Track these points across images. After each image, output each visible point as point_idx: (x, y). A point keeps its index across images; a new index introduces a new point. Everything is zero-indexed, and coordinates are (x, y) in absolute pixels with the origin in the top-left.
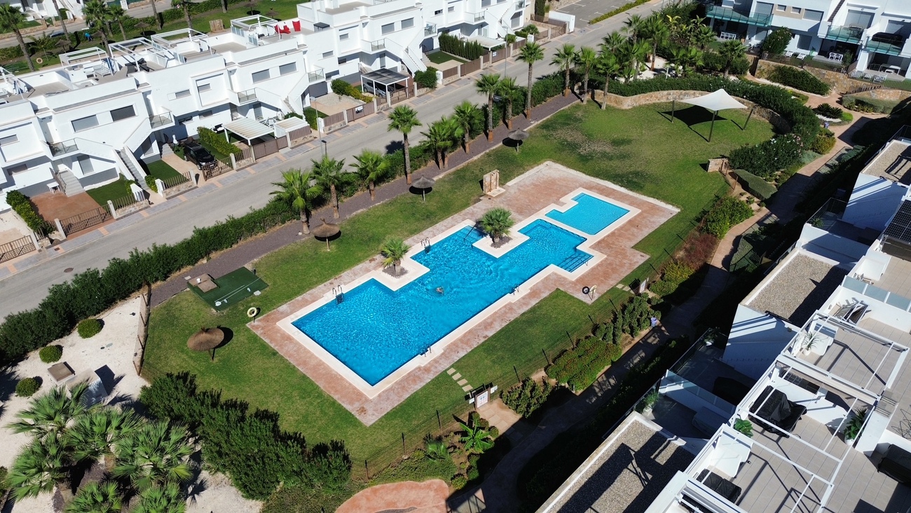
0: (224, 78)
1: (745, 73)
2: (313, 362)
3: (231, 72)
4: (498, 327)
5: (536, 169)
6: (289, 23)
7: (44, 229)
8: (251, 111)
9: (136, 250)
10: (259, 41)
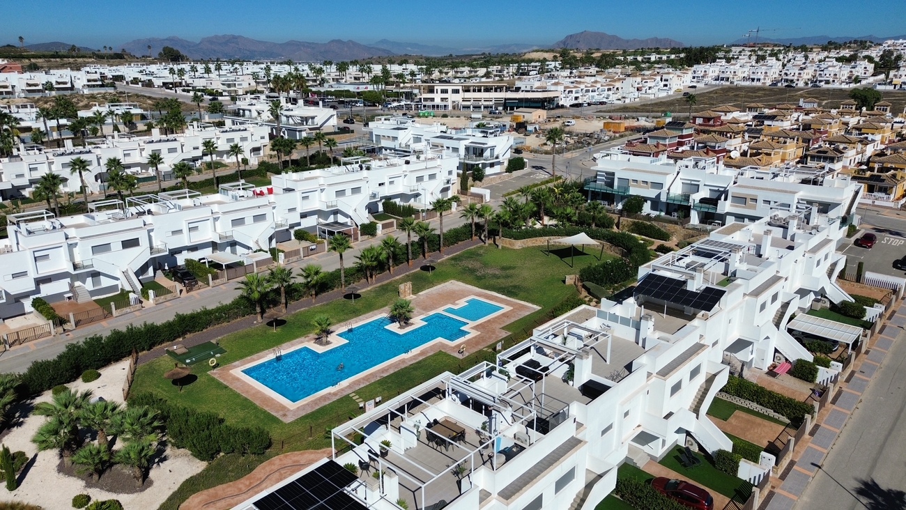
0: (210, 223)
1: (612, 228)
2: (253, 391)
3: (216, 219)
4: (391, 372)
5: (443, 285)
6: (264, 189)
7: (60, 322)
8: (228, 249)
9: (131, 325)
10: (239, 198)
